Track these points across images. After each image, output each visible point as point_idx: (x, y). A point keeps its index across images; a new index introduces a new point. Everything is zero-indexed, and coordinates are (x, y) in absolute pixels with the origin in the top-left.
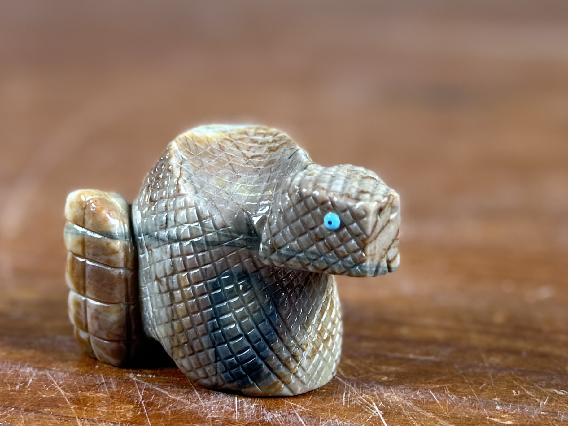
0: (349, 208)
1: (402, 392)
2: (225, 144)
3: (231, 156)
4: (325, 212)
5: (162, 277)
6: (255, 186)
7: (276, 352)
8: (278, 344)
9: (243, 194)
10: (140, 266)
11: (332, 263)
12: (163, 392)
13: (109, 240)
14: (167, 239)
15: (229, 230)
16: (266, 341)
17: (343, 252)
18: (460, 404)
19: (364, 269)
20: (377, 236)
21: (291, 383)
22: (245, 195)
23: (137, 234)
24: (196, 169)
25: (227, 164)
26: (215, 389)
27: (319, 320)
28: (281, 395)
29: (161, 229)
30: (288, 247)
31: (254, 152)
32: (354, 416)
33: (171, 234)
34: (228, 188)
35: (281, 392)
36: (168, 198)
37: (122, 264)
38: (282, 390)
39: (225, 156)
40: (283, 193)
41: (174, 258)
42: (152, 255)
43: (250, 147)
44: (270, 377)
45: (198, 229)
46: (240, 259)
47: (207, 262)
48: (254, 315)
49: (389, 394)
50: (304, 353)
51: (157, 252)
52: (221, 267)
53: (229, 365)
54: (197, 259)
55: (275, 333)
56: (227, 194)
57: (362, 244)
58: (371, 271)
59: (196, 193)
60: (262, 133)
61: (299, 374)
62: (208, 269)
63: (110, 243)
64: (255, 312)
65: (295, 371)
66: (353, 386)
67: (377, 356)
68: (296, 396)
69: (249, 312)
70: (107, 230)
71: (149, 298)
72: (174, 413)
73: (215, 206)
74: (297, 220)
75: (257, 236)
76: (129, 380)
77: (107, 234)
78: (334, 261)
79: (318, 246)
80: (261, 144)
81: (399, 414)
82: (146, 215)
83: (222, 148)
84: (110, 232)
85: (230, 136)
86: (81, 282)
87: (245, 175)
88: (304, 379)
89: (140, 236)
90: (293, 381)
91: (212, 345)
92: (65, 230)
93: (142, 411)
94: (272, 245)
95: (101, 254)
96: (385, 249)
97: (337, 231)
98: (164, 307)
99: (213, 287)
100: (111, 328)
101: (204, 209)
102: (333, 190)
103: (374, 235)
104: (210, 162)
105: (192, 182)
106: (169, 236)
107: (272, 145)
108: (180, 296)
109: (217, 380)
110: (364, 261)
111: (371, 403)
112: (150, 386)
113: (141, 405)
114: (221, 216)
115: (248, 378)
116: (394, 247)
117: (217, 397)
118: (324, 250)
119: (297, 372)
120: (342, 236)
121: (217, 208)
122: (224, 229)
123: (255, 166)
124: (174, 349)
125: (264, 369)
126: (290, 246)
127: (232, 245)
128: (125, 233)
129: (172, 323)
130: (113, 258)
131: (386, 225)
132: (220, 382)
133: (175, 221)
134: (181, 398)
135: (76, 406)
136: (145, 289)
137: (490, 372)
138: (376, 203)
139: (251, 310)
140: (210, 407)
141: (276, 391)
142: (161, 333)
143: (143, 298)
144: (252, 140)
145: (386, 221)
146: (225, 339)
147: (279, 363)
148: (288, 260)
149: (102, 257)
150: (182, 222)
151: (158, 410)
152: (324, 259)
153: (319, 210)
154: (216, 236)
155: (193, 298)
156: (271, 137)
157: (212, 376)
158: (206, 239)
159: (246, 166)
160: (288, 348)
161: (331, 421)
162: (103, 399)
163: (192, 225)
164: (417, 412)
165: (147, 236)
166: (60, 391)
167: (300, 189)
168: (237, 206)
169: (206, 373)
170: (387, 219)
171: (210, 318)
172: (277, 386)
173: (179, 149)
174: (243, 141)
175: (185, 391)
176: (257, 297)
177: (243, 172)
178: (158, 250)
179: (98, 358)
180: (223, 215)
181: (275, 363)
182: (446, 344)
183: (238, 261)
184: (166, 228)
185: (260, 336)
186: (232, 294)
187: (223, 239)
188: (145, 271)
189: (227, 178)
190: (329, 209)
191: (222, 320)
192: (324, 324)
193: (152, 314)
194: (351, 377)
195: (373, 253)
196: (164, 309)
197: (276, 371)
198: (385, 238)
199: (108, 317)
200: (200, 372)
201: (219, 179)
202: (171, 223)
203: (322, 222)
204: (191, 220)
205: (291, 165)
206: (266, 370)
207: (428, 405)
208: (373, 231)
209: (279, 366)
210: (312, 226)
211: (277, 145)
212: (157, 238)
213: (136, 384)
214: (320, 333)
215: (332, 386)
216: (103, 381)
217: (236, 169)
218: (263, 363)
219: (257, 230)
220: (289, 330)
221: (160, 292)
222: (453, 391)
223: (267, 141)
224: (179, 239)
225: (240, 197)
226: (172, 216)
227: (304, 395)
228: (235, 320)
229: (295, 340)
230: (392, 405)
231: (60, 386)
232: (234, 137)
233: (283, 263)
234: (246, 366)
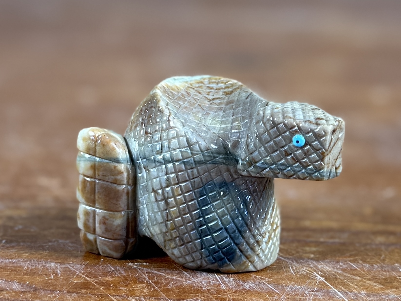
0: (312, 131)
1: (330, 264)
2: (190, 91)
3: (197, 99)
4: (293, 134)
5: (158, 190)
6: (223, 119)
7: (246, 239)
8: (248, 234)
9: (216, 126)
10: (138, 182)
11: (297, 171)
12: (161, 274)
13: (116, 164)
14: (163, 161)
15: (211, 152)
16: (240, 232)
17: (307, 163)
18: (374, 269)
19: (322, 174)
20: (331, 150)
21: (255, 262)
22: (218, 126)
23: (136, 159)
24: (178, 109)
25: (196, 105)
26: (200, 269)
27: (271, 215)
28: (248, 271)
29: (157, 154)
30: (263, 161)
31: (213, 96)
32: (306, 282)
33: (166, 157)
34: (204, 122)
35: (248, 269)
36: (162, 131)
37: (125, 182)
38: (249, 267)
39: (192, 99)
40: (257, 122)
41: (168, 174)
42: (149, 174)
43: (209, 92)
44: (242, 258)
45: (187, 152)
46: (221, 172)
47: (195, 176)
48: (231, 213)
49: (322, 266)
50: (264, 239)
51: (154, 171)
52: (206, 179)
53: (211, 251)
54: (188, 174)
55: (246, 226)
56: (205, 126)
57: (322, 156)
58: (327, 175)
59: (184, 126)
60: (215, 82)
61: (261, 255)
62: (196, 182)
63: (117, 166)
64: (232, 211)
65: (257, 253)
66: (293, 262)
67: (299, 241)
68: (257, 272)
69: (228, 211)
70: (115, 156)
71: (145, 206)
72: (178, 287)
73: (200, 135)
74: (270, 141)
75: (232, 155)
76: (131, 267)
77: (115, 160)
78: (300, 169)
79: (286, 160)
80: (216, 89)
81: (336, 278)
82: (143, 144)
83: (189, 94)
84: (117, 158)
85: (191, 85)
86: (92, 197)
87: (212, 112)
88: (263, 258)
89: (138, 160)
90: (256, 260)
91: (199, 237)
92: (78, 159)
93: (154, 288)
94: (250, 160)
95: (109, 175)
96: (334, 159)
97: (302, 148)
98: (159, 211)
99: (200, 194)
100: (116, 230)
101: (191, 137)
102: (298, 118)
103: (330, 149)
104: (184, 103)
105: (178, 118)
106: (164, 159)
107: (226, 90)
108: (174, 202)
109: (202, 262)
110: (323, 168)
111: (313, 273)
112: (149, 270)
113: (150, 283)
114: (205, 142)
115: (225, 260)
116: (340, 158)
117: (202, 275)
118: (291, 162)
119: (260, 253)
120: (306, 151)
121: (201, 136)
122: (208, 151)
123: (217, 106)
124: (167, 242)
125: (238, 253)
126: (265, 161)
127: (214, 163)
128: (127, 158)
129: (166, 223)
130: (119, 177)
131: (336, 141)
132: (204, 264)
133: (169, 148)
134: (177, 277)
135: (104, 287)
136: (142, 200)
137: (383, 248)
138: (332, 126)
139: (230, 210)
140: (201, 282)
141: (245, 268)
142: (155, 231)
143: (140, 206)
144: (208, 87)
145: (337, 139)
146: (210, 232)
147: (248, 247)
148: (263, 171)
149: (110, 177)
150: (175, 148)
151: (165, 286)
152: (291, 169)
153: (288, 133)
154: (202, 157)
155: (184, 203)
156: (223, 84)
157: (197, 260)
158: (194, 159)
159: (211, 106)
160: (254, 236)
161: (292, 286)
162: (120, 281)
163: (183, 150)
164: (347, 276)
165: (145, 160)
166: (85, 278)
167: (273, 119)
168: (214, 134)
169: (193, 258)
170: (337, 138)
171: (198, 217)
172: (246, 264)
173: (162, 95)
174: (202, 89)
175: (176, 272)
176: (234, 200)
177: (210, 110)
178: (155, 170)
179: (101, 253)
180: (206, 141)
181: (245, 247)
182: (342, 230)
183: (220, 174)
184: (161, 153)
185: (235, 228)
186: (214, 198)
187: (207, 159)
188: (143, 185)
189: (200, 115)
190: (296, 132)
191: (207, 218)
192: (274, 218)
193: (147, 217)
194: (288, 256)
195: (328, 163)
196: (159, 213)
197: (245, 253)
198: (335, 151)
199: (113, 222)
200: (188, 258)
201: (195, 116)
202: (165, 149)
203: (291, 141)
204: (182, 146)
205: (250, 103)
206: (239, 253)
207: (352, 271)
208: (329, 146)
209: (248, 249)
210: (283, 145)
211: (230, 90)
212: (155, 161)
213: (139, 270)
214: (272, 225)
215: (279, 263)
216: (113, 269)
217: (205, 109)
218: (237, 248)
219: (231, 151)
220: (255, 223)
221: (157, 201)
222: (364, 261)
223: (221, 87)
224: (172, 161)
225: (214, 128)
226: (166, 144)
227: (262, 270)
228: (217, 217)
229: (258, 230)
230: (327, 273)
231: (83, 274)
232: (194, 85)
233: (258, 173)
234: (225, 251)
